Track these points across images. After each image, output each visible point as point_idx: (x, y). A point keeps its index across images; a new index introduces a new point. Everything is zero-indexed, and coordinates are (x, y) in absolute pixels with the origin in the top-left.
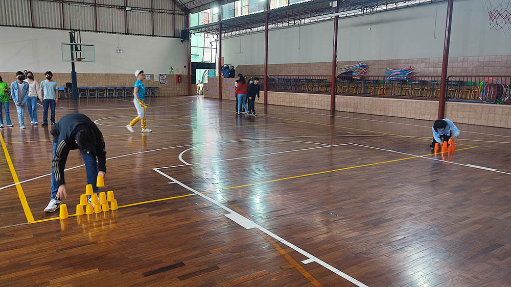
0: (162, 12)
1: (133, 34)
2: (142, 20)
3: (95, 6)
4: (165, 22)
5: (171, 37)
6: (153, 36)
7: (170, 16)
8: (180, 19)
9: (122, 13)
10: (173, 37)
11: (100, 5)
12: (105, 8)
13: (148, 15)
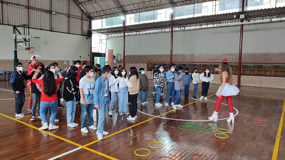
0: (75, 17)
1: (55, 32)
2: (61, 22)
3: (29, 9)
4: (76, 25)
5: (80, 35)
6: (68, 33)
7: (80, 21)
8: (86, 23)
9: (47, 15)
10: (81, 35)
11: (32, 8)
12: (36, 11)
13: (65, 18)
